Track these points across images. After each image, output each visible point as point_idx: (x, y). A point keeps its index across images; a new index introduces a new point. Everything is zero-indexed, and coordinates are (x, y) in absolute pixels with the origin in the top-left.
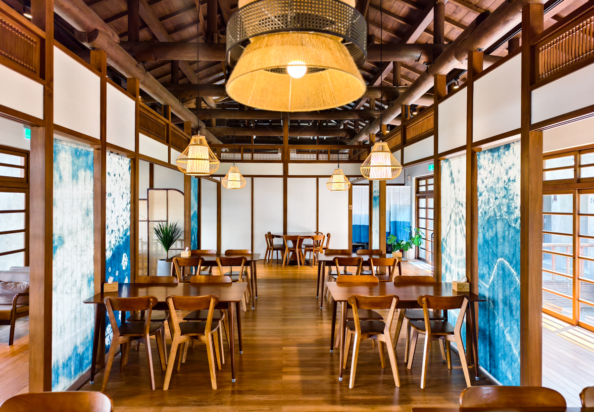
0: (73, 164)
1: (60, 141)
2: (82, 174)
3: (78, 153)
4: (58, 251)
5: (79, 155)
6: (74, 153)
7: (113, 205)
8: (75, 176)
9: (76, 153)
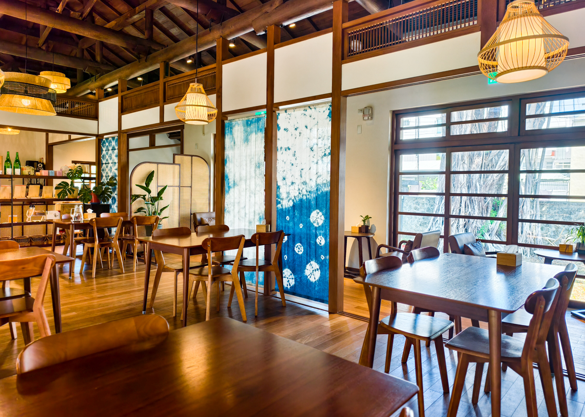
0: (246, 131)
1: (233, 120)
2: (253, 137)
3: (249, 123)
4: (232, 190)
5: (250, 124)
6: (245, 124)
7: (294, 158)
8: (247, 140)
9: (247, 123)
